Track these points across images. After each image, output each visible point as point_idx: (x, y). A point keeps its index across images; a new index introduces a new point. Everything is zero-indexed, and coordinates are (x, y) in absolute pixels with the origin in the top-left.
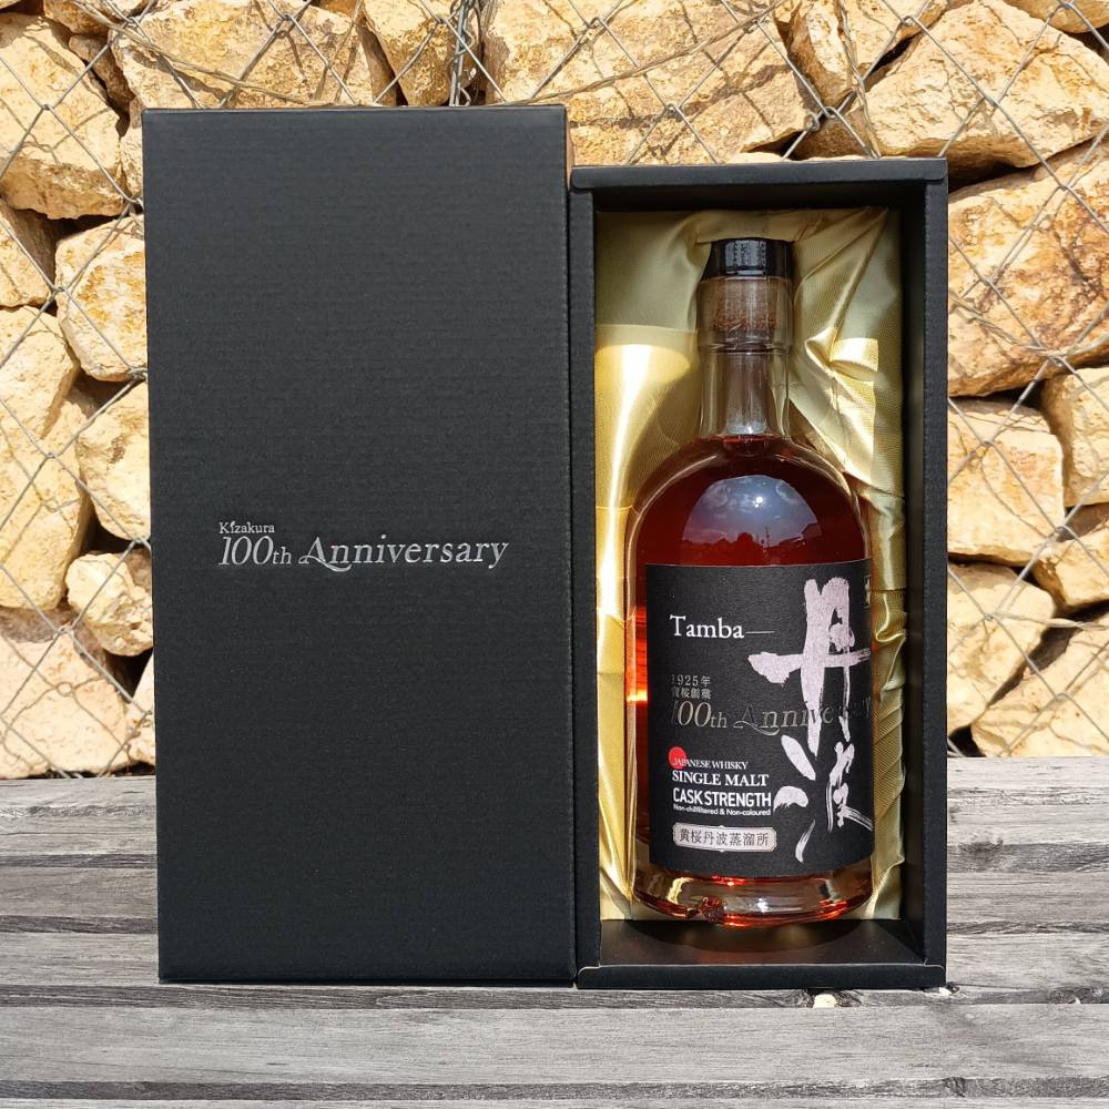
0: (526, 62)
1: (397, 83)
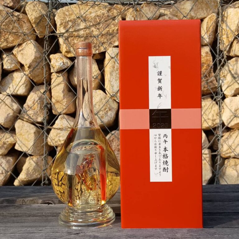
0: (63, 26)
1: (34, 29)
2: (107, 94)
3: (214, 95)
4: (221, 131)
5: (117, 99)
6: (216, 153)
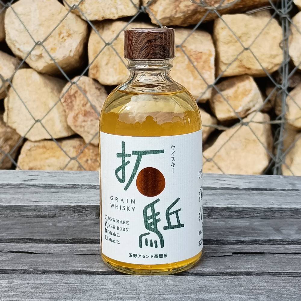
2: (65, 3)
3: (273, 7)
4: (287, 77)
5: (83, 15)
6: (277, 122)
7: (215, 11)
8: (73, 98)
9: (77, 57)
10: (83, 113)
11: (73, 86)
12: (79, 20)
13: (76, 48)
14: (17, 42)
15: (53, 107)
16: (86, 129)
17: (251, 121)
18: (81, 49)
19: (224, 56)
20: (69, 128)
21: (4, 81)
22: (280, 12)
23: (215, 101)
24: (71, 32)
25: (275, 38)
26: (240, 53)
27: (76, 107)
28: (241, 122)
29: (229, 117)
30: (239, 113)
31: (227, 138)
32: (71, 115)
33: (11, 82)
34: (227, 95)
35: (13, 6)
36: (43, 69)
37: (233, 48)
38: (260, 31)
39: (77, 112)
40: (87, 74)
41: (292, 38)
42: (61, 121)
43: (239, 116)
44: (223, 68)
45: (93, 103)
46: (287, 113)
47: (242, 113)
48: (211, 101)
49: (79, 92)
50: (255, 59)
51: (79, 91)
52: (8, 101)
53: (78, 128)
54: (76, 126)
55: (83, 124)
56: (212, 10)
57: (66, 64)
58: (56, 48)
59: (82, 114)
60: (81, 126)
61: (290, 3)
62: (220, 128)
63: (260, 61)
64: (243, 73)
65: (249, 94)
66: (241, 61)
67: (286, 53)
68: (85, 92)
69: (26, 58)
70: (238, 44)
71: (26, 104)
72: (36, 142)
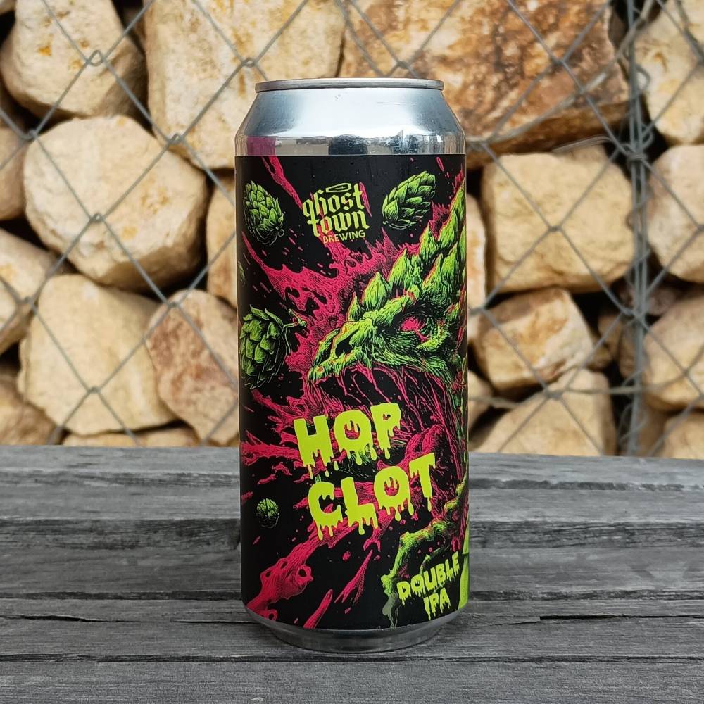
2: (156, 132)
3: (613, 139)
4: (646, 291)
5: (195, 156)
6: (623, 390)
7: (485, 146)
8: (172, 340)
9: (182, 250)
10: (194, 371)
11: (172, 313)
12: (187, 167)
13: (180, 229)
14: (49, 216)
15: (126, 360)
16: (200, 406)
17: (568, 389)
18: (191, 231)
19: (504, 246)
20: (162, 405)
21: (19, 302)
22: (627, 149)
23: (486, 344)
24: (169, 194)
25: (616, 205)
26: (541, 239)
27: (178, 360)
28: (544, 391)
29: (517, 382)
30: (541, 370)
31: (515, 428)
32: (168, 376)
33: (36, 304)
34: (513, 331)
35: (43, 137)
36: (106, 276)
37: (526, 227)
38: (583, 190)
39: (180, 369)
40: (203, 286)
41: (655, 206)
42: (144, 391)
43: (541, 380)
44: (502, 270)
45: (217, 350)
46: (647, 371)
47: (547, 372)
48: (477, 345)
49: (186, 326)
50: (573, 251)
51: (186, 324)
52: (29, 347)
53: (183, 406)
54: (176, 401)
55: (194, 396)
56: (478, 144)
57: (157, 263)
58: (134, 230)
59: (191, 375)
60: (189, 402)
61: (648, 129)
62: (499, 404)
63: (585, 256)
64: (546, 283)
65: (560, 329)
66: (542, 256)
67: (641, 239)
68: (198, 324)
69: (70, 250)
70: (537, 219)
71: (67, 353)
72: (89, 436)
